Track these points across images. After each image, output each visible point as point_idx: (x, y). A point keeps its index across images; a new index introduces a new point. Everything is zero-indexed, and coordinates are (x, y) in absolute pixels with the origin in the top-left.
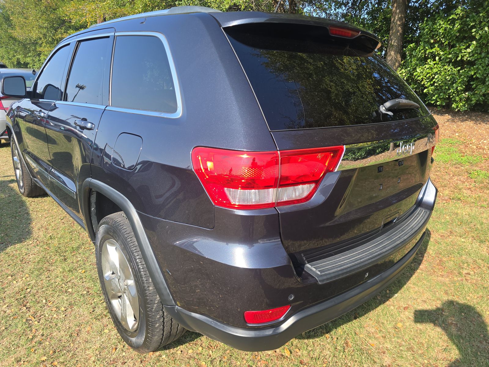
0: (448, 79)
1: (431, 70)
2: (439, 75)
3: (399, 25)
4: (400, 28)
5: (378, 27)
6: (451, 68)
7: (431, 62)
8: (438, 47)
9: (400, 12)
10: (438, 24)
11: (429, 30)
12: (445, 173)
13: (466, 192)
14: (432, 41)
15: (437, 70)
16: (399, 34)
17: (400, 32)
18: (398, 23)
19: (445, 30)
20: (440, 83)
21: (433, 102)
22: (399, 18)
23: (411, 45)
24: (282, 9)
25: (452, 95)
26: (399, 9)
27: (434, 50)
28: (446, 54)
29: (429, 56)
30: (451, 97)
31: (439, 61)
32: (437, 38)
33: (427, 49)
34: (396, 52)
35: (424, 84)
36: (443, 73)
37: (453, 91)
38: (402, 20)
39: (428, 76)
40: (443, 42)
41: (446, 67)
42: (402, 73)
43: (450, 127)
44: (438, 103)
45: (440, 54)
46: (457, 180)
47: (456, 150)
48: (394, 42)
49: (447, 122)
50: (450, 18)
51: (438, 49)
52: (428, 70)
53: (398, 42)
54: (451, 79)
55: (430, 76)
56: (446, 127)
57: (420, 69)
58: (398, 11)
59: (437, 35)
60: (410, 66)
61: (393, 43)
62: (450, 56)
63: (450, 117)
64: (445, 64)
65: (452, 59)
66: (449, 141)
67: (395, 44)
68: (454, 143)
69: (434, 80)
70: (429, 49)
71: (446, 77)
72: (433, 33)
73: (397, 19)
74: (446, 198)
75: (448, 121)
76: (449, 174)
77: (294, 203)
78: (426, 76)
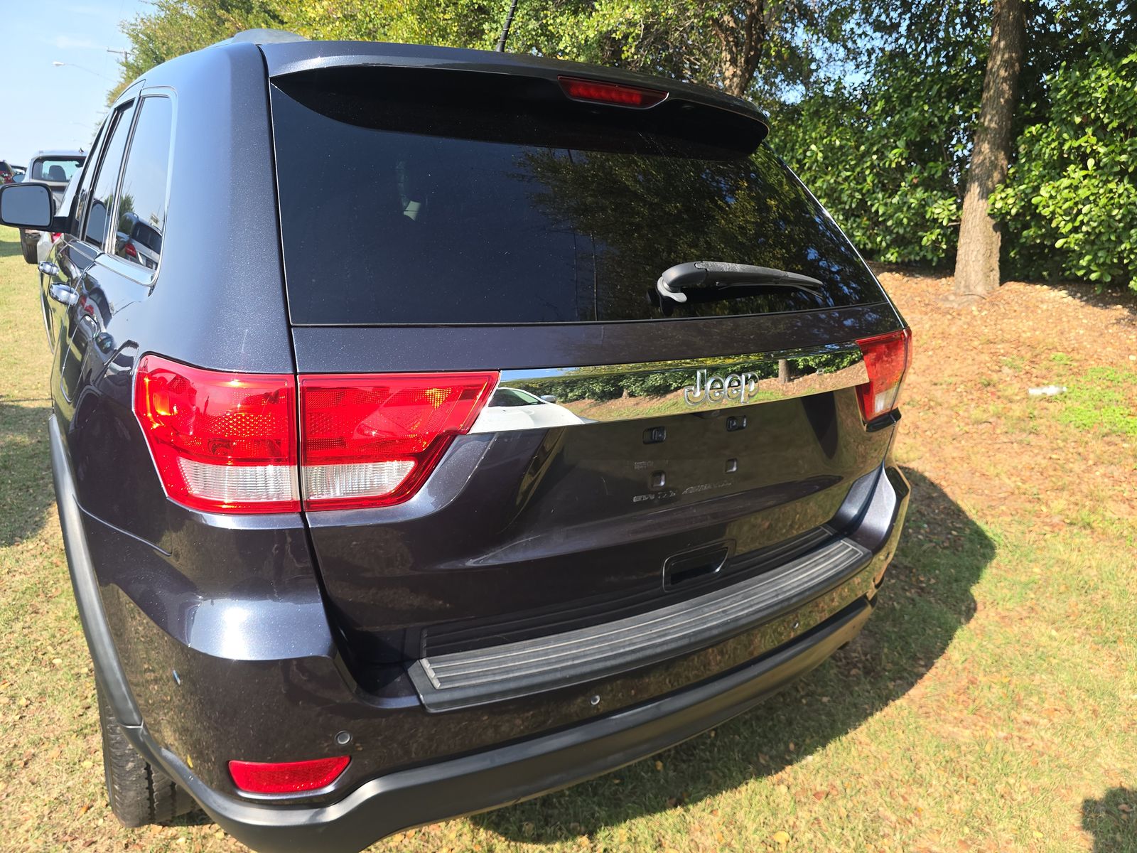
0: (1117, 215)
1: (1074, 192)
2: (1092, 205)
3: (1005, 80)
4: (1005, 87)
5: (960, 82)
6: (1126, 189)
7: (1075, 173)
8: (1093, 135)
9: (1006, 47)
10: (1093, 78)
11: (1070, 91)
12: (1076, 456)
13: (1114, 510)
14: (1078, 120)
15: (1088, 193)
16: (1002, 100)
17: (1006, 96)
18: (1003, 73)
19: (1111, 90)
20: (1095, 224)
21: (1080, 273)
22: (1006, 62)
23: (1033, 129)
24: (731, 39)
25: (1128, 256)
26: (1004, 39)
27: (1082, 141)
28: (1113, 151)
29: (1072, 157)
30: (1125, 261)
31: (1095, 170)
32: (1089, 112)
33: (1065, 140)
34: (994, 144)
35: (1058, 228)
36: (1103, 201)
37: (1128, 247)
38: (1013, 66)
39: (1065, 206)
40: (1106, 121)
41: (1112, 186)
42: (1006, 197)
43: (1119, 338)
44: (1093, 276)
45: (1099, 153)
46: (1104, 475)
47: (1119, 397)
48: (991, 120)
49: (1114, 324)
50: (1125, 61)
51: (1094, 140)
52: (1067, 191)
53: (1001, 120)
54: (1124, 216)
55: (1071, 208)
56: (1108, 338)
57: (1049, 188)
58: (1002, 44)
59: (1090, 104)
60: (1026, 181)
61: (986, 124)
62: (1123, 158)
63: (1126, 312)
64: (1110, 178)
65: (1130, 166)
66: (1106, 374)
67: (993, 125)
68: (1120, 379)
69: (1080, 218)
70: (1071, 139)
71: (1111, 211)
72: (1080, 100)
73: (998, 63)
74: (1056, 520)
75: (1118, 321)
76: (1086, 459)
77: (361, 506)
78: (1060, 208)
